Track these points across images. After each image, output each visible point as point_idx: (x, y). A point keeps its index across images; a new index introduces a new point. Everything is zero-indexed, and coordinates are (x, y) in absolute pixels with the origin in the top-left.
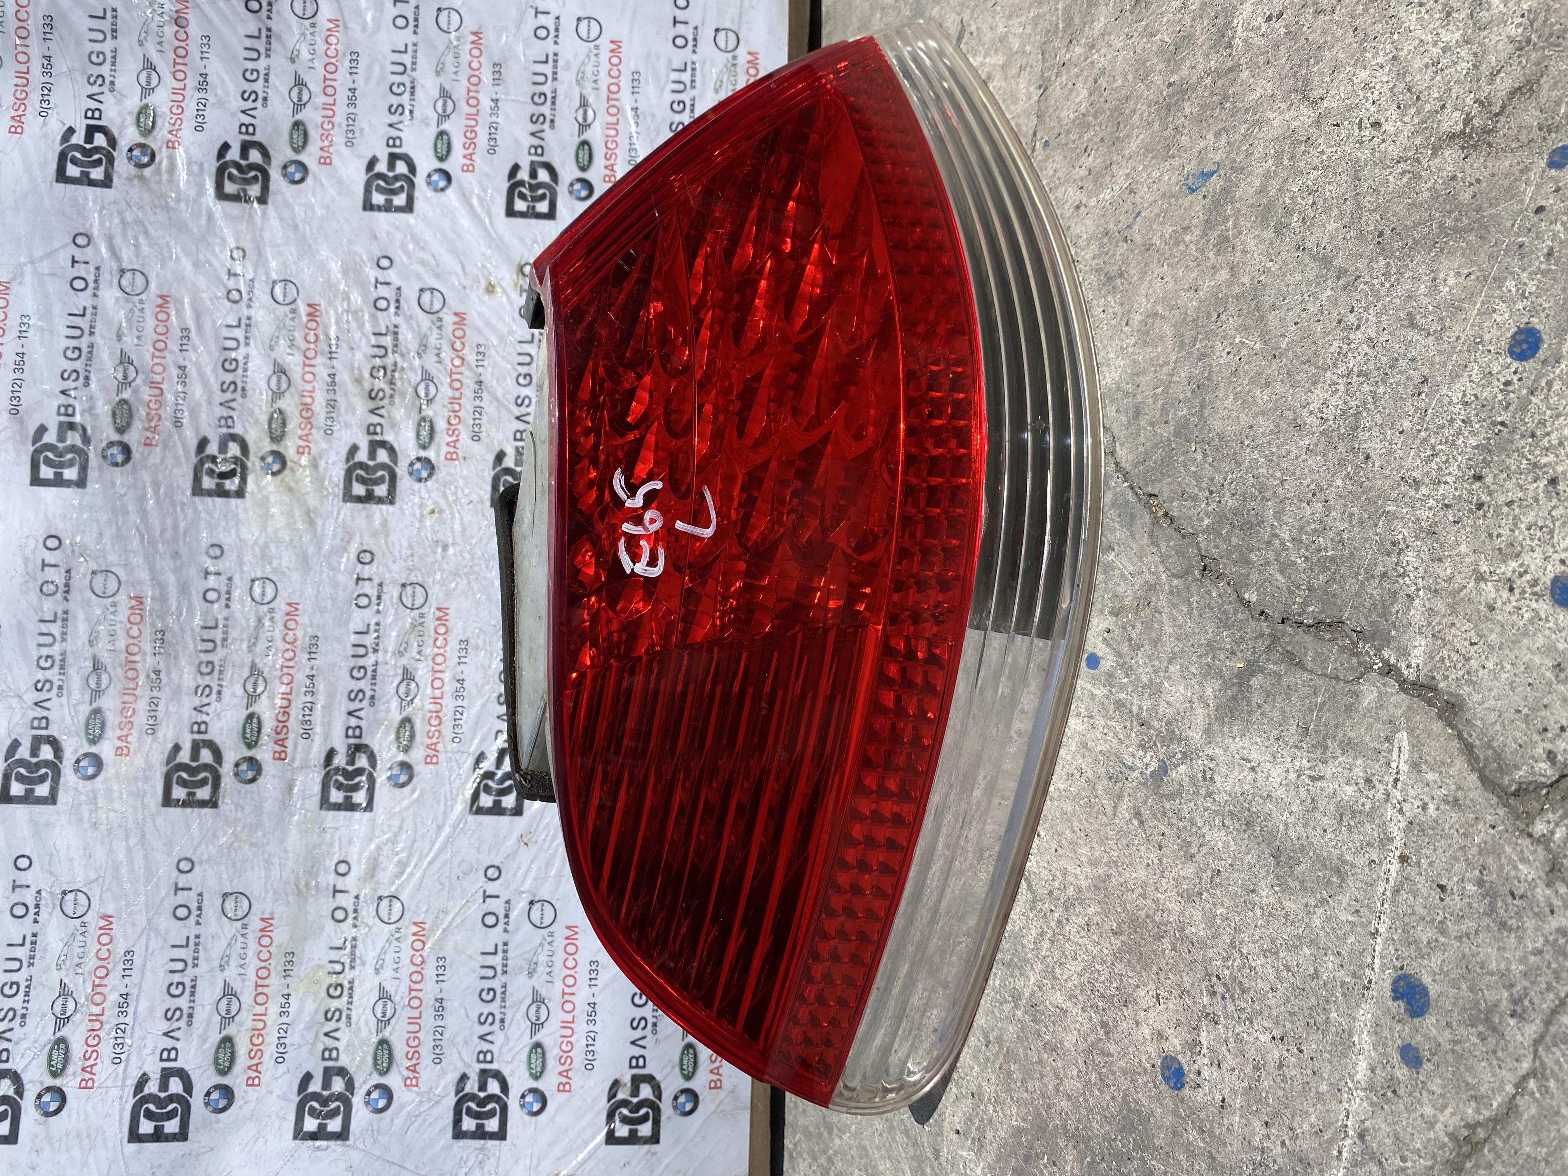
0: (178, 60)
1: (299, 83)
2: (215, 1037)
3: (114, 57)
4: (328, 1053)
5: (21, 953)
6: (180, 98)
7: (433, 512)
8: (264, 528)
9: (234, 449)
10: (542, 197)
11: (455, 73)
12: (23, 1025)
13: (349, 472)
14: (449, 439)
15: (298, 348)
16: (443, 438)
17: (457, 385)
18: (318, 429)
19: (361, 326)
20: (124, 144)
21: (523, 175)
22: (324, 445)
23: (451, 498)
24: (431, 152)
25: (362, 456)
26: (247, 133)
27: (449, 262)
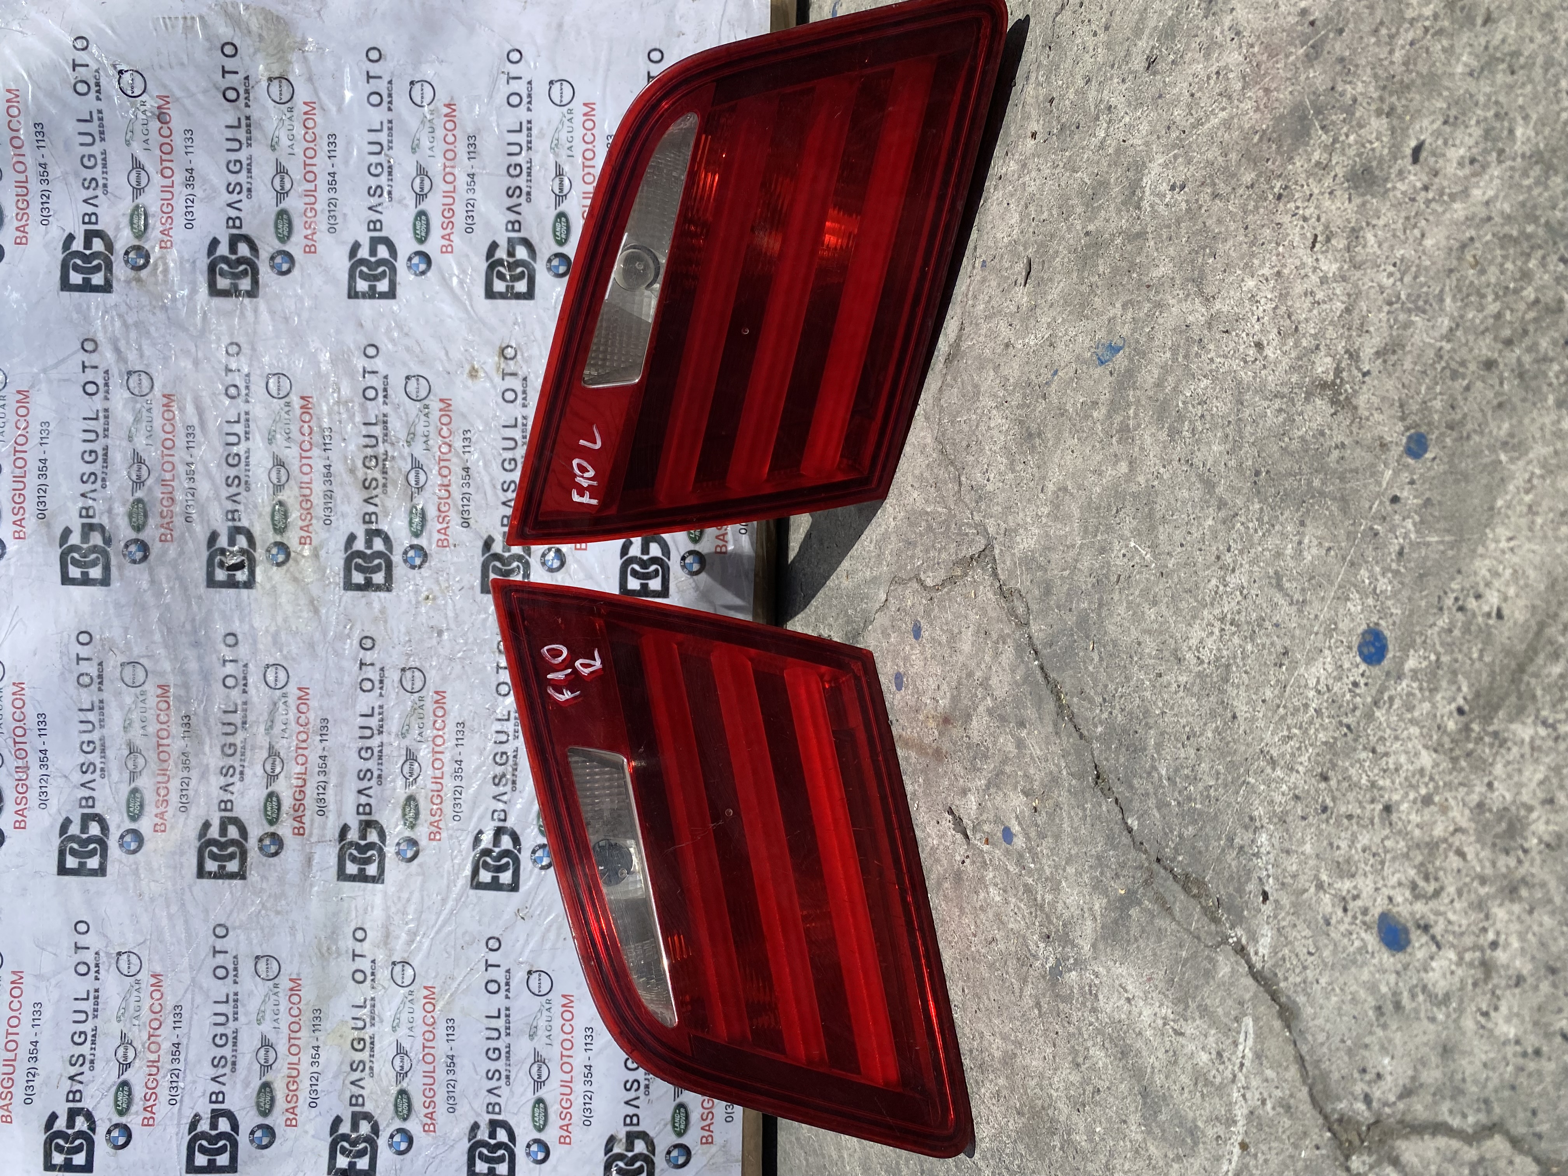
0: (164, 157)
1: (281, 171)
2: (256, 1083)
3: (104, 159)
4: (355, 1100)
5: (88, 1006)
6: (169, 196)
7: (427, 598)
8: (273, 618)
9: (242, 542)
10: (520, 277)
11: (431, 149)
12: (92, 1069)
13: (348, 561)
14: (440, 526)
15: (294, 441)
16: (433, 525)
17: (445, 472)
18: (318, 519)
19: (352, 417)
20: (120, 246)
21: (501, 254)
22: (323, 535)
23: (444, 585)
24: (410, 235)
25: (359, 545)
26: (234, 227)
27: (433, 347)
